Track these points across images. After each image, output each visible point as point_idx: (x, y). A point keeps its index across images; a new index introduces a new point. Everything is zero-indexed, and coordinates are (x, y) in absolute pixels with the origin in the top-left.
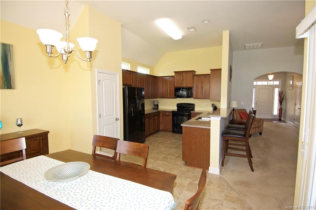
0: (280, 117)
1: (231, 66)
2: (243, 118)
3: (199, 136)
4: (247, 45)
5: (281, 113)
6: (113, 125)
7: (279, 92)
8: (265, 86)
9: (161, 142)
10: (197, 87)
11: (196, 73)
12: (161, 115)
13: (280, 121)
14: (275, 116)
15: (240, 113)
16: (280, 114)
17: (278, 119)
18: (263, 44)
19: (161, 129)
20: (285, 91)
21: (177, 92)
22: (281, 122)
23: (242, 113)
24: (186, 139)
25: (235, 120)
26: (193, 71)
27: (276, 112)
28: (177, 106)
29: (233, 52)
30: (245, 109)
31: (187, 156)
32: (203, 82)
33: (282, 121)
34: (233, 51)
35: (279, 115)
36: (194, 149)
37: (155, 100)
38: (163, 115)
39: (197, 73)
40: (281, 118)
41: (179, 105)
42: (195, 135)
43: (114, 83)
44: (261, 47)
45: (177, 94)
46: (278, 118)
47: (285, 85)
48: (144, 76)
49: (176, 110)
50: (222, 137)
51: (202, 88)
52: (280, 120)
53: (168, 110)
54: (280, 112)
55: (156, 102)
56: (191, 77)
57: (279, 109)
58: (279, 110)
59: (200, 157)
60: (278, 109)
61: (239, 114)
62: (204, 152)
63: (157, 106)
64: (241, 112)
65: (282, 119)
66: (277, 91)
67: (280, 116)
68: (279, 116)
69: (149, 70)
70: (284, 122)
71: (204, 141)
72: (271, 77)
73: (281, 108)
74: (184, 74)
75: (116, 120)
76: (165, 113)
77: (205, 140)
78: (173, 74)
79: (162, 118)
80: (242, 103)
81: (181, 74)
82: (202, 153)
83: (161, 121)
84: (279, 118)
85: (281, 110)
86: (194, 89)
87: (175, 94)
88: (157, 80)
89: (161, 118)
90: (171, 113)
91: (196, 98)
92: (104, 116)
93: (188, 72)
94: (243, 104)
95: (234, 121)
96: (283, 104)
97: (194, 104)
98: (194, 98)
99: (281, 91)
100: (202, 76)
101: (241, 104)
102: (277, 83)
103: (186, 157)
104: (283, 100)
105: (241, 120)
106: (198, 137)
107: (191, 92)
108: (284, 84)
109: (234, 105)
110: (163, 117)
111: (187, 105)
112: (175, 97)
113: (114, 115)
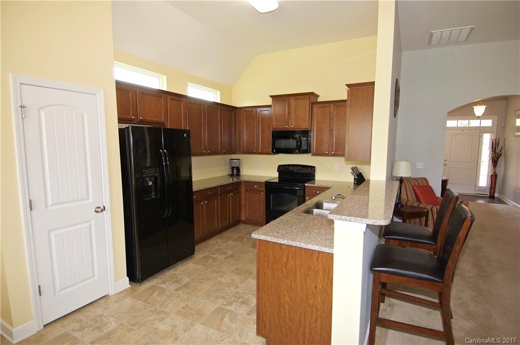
0: (492, 192)
1: (398, 80)
2: (421, 199)
3: (301, 269)
4: (436, 33)
5: (494, 184)
6: (88, 224)
7: (493, 143)
8: (463, 129)
9: (232, 256)
10: (320, 129)
11: (318, 98)
12: (243, 190)
13: (491, 200)
14: (482, 189)
15: (415, 188)
16: (493, 186)
17: (489, 195)
18: (473, 28)
19: (243, 218)
20: (505, 139)
21: (276, 141)
22: (493, 203)
23: (419, 187)
24: (265, 274)
25: (404, 203)
26: (312, 94)
27: (483, 181)
28: (278, 171)
29: (403, 53)
30: (425, 179)
31: (267, 324)
32: (333, 119)
33: (495, 200)
34: (401, 51)
35: (491, 188)
36: (287, 306)
37: (234, 156)
38: (247, 190)
39: (319, 100)
40: (494, 193)
41: (282, 169)
42: (289, 266)
43: (85, 115)
44: (466, 39)
45: (277, 146)
46: (488, 193)
47: (504, 127)
48: (201, 105)
49: (277, 180)
50: (372, 276)
51: (331, 131)
52: (492, 197)
53: (258, 180)
54: (494, 181)
55: (235, 161)
56: (307, 108)
57: (492, 176)
58: (490, 178)
59: (304, 332)
60: (488, 175)
61: (412, 189)
62: (316, 320)
63: (238, 169)
64: (416, 186)
65: (496, 195)
66: (487, 139)
67: (493, 190)
68: (491, 190)
69: (219, 92)
70: (500, 201)
71: (316, 287)
72: (479, 110)
73: (495, 173)
74: (292, 101)
75: (96, 212)
76: (251, 185)
77: (319, 286)
78: (269, 102)
79: (246, 197)
80: (420, 165)
81: (285, 100)
82: (310, 323)
83: (243, 203)
84: (490, 193)
85: (494, 177)
86: (314, 135)
87: (273, 144)
88: (235, 114)
89: (243, 196)
90: (264, 185)
91: (318, 154)
92: (50, 203)
93: (300, 97)
94: (422, 167)
95: (402, 206)
96: (498, 165)
97: (314, 167)
98: (314, 155)
99: (496, 140)
100: (332, 106)
101: (417, 167)
102: (488, 123)
103: (265, 326)
104: (501, 158)
105: (416, 204)
106: (298, 272)
107: (307, 140)
108: (503, 125)
109: (403, 170)
110: (247, 193)
111: (300, 168)
112: (273, 151)
113: (88, 198)
